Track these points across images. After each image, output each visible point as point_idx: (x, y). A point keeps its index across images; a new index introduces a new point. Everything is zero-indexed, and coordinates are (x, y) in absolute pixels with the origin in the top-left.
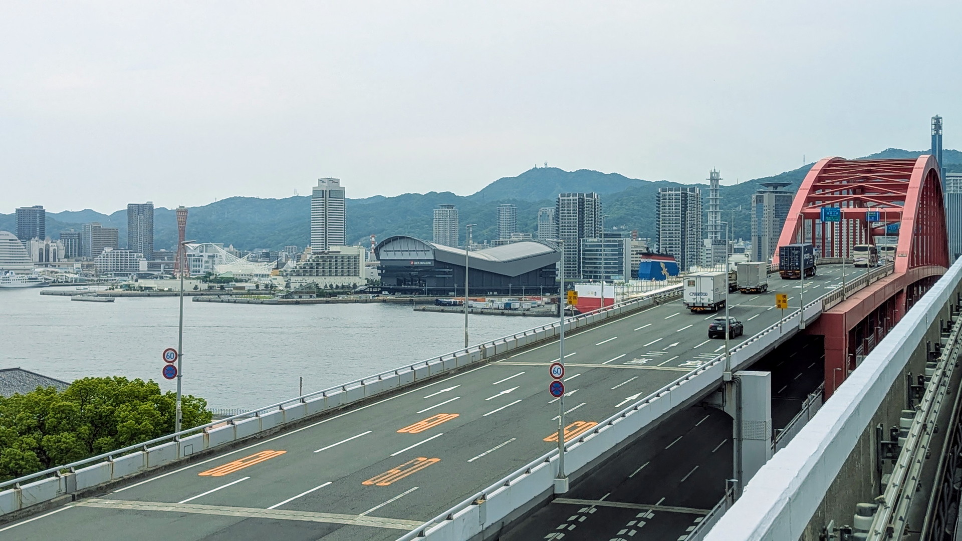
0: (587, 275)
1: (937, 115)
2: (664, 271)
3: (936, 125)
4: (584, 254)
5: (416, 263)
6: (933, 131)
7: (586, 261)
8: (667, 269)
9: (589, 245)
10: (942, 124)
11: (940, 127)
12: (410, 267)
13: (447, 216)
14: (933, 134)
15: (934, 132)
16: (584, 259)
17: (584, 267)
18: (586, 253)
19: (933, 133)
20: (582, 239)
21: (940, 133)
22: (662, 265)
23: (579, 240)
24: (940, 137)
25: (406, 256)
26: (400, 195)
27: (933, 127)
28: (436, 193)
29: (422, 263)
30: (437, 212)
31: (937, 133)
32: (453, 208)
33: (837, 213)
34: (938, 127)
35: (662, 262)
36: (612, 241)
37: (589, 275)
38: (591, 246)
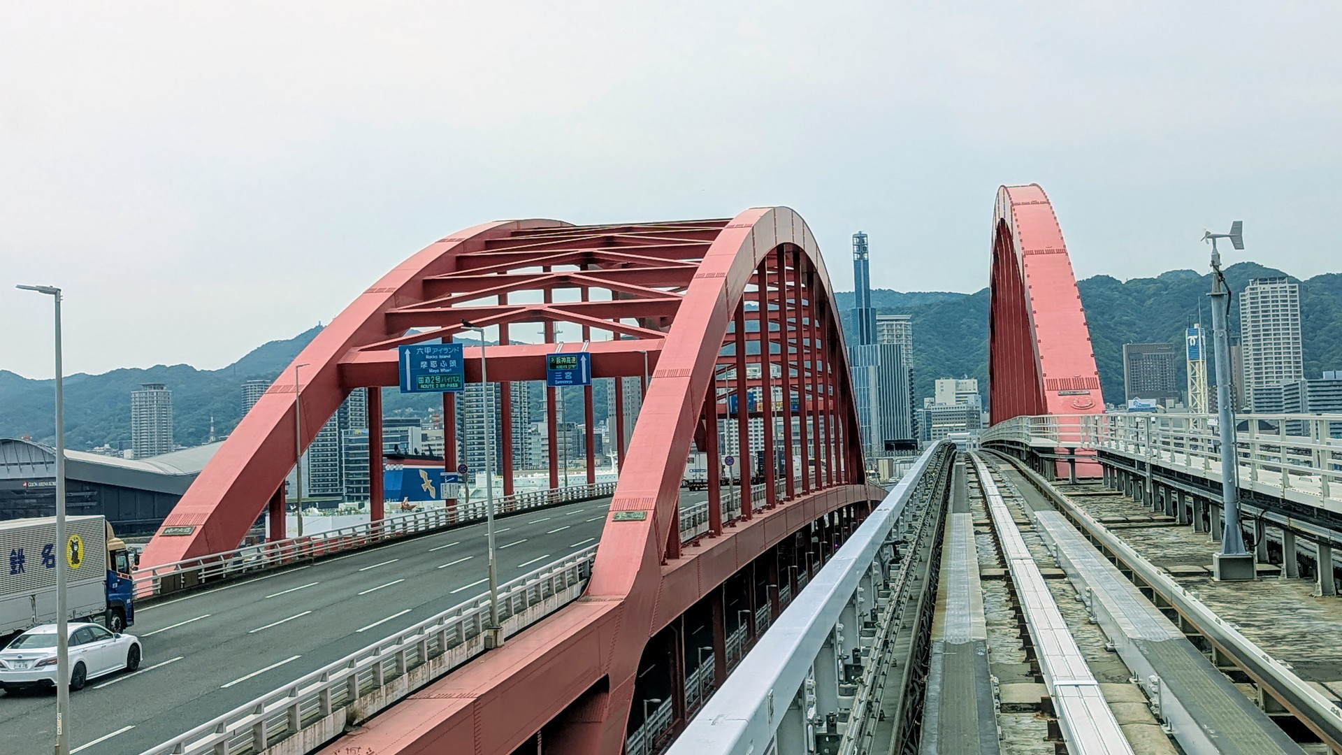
0: (353, 488)
1: (860, 232)
2: (427, 485)
3: (859, 246)
4: (347, 455)
5: (32, 485)
6: (856, 254)
7: (351, 465)
8: (431, 481)
9: (355, 439)
10: (867, 244)
11: (865, 250)
12: (21, 492)
13: (153, 402)
14: (856, 259)
15: (858, 256)
16: (347, 461)
17: (347, 474)
18: (350, 452)
19: (856, 257)
20: (343, 431)
21: (866, 257)
22: (423, 475)
23: (340, 433)
24: (866, 262)
25: (15, 473)
26: (109, 371)
27: (855, 249)
28: (164, 366)
29: (41, 484)
30: (137, 395)
31: (862, 257)
32: (162, 388)
33: (453, 363)
34: (862, 249)
35: (422, 468)
36: (391, 432)
37: (356, 488)
38: (357, 441)
